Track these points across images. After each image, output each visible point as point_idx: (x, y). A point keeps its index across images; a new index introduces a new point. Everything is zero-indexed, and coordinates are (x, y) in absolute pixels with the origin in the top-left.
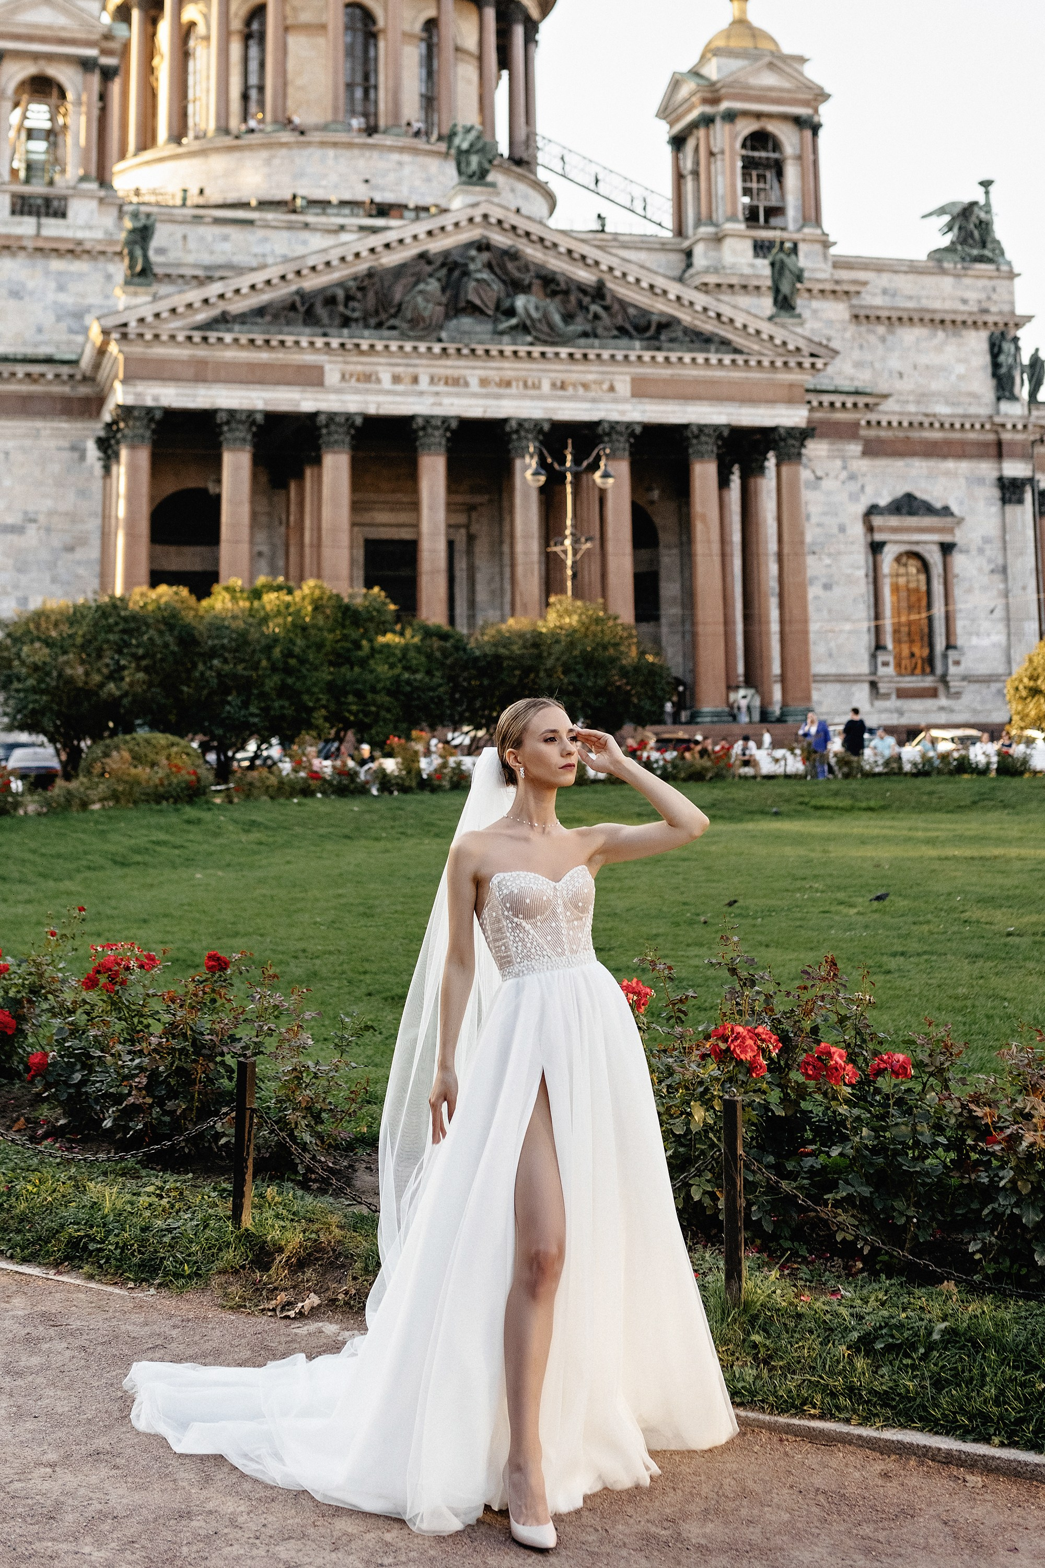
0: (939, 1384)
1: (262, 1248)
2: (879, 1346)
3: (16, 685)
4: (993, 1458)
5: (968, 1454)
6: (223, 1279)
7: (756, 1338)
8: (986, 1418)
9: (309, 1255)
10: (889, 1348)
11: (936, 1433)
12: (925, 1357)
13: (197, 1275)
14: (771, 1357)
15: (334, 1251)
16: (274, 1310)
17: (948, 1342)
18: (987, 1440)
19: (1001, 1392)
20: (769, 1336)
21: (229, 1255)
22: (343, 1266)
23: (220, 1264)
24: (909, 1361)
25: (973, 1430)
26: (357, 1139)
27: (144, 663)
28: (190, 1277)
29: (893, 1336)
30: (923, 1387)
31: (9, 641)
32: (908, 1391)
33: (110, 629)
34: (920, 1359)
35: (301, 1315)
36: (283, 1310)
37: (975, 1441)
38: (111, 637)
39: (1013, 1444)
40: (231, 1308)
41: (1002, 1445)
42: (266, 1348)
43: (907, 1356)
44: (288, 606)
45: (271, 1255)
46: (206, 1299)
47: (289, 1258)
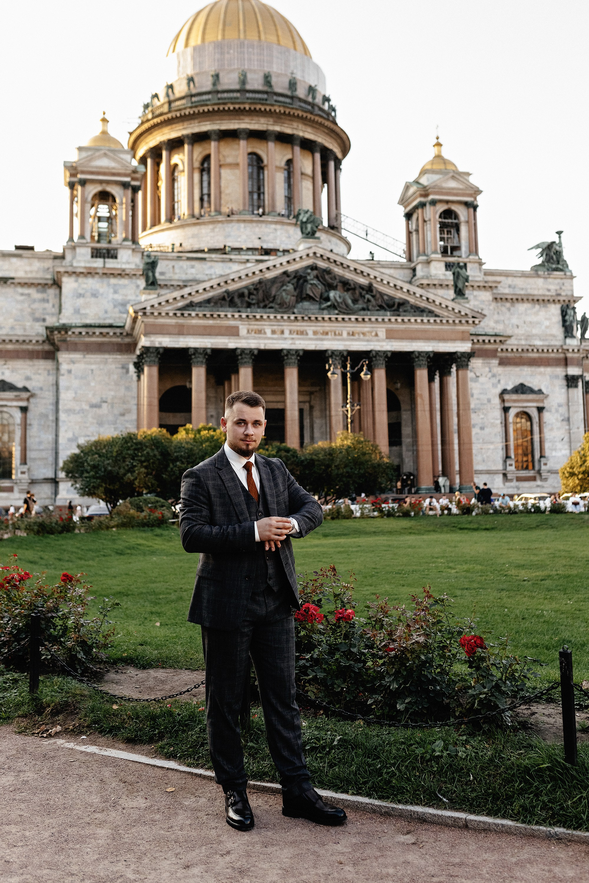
0: (331, 765)
1: (41, 705)
2: (307, 748)
3: (86, 475)
4: (347, 800)
5: (335, 798)
6: (21, 719)
7: (250, 744)
8: (348, 782)
9: (62, 708)
10: (313, 749)
11: (325, 789)
12: (329, 753)
13: (9, 718)
14: (256, 754)
15: (74, 706)
16: (38, 733)
17: (341, 746)
18: (347, 792)
19: (358, 769)
20: (258, 743)
21: (25, 708)
22: (77, 713)
23: (20, 713)
24: (321, 755)
25: (341, 787)
26: (119, 659)
27: (145, 464)
28: (5, 719)
29: (315, 743)
30: (324, 767)
31: (82, 454)
32: (316, 769)
33: (128, 449)
34: (326, 754)
35: (50, 736)
36: (42, 733)
37: (342, 792)
38: (129, 452)
39: (358, 794)
40: (19, 733)
41: (353, 794)
42: (24, 750)
43: (321, 753)
44: (213, 437)
45: (45, 708)
46: (10, 728)
47: (52, 710)
